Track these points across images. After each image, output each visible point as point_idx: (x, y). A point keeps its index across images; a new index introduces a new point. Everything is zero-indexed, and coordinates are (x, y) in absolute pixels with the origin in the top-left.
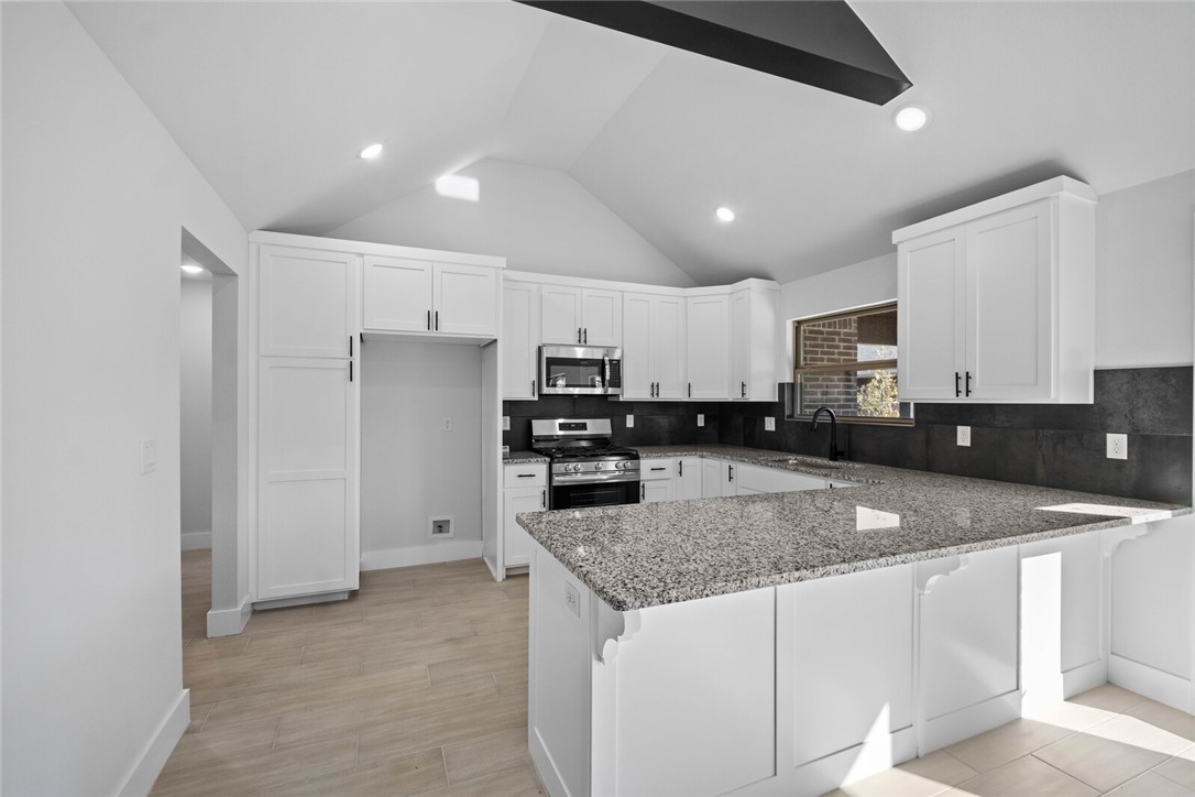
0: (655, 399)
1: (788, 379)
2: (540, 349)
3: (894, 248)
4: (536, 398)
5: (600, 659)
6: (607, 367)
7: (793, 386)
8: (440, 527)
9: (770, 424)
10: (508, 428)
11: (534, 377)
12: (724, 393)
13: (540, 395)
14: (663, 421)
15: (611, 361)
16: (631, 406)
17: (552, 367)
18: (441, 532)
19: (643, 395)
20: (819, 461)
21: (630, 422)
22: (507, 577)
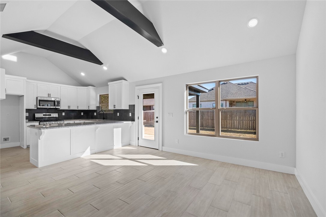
0: (69, 109)
1: (98, 105)
2: (37, 98)
3: (108, 85)
4: (36, 108)
5: (40, 139)
6: (56, 102)
7: (99, 107)
8: (6, 139)
9: (95, 114)
10: (28, 115)
11: (35, 104)
12: (85, 108)
13: (37, 108)
14: (73, 114)
15: (57, 101)
16: (63, 111)
17: (40, 102)
18: (6, 141)
19: (66, 108)
20: (101, 120)
21: (64, 114)
22: (27, 148)
